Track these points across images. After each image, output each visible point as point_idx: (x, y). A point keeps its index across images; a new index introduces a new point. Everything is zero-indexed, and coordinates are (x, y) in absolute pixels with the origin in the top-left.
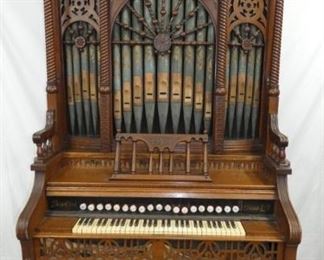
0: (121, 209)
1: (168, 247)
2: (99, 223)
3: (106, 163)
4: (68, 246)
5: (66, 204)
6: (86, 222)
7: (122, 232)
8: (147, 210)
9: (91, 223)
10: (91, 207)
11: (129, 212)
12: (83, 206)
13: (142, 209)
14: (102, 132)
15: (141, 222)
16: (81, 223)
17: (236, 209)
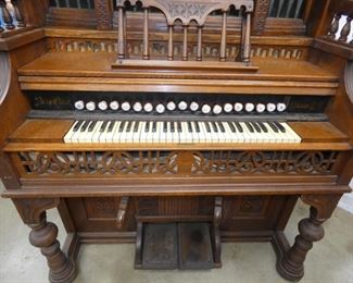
0: (132, 108)
1: (198, 158)
2: (103, 127)
3: (106, 47)
4: (62, 159)
5: (55, 102)
6: (84, 128)
7: (136, 141)
8: (166, 109)
9: (91, 128)
10: (91, 106)
11: (143, 112)
12: (79, 104)
13: (160, 108)
14: (97, 5)
15: (160, 125)
16: (76, 128)
17: (282, 107)
